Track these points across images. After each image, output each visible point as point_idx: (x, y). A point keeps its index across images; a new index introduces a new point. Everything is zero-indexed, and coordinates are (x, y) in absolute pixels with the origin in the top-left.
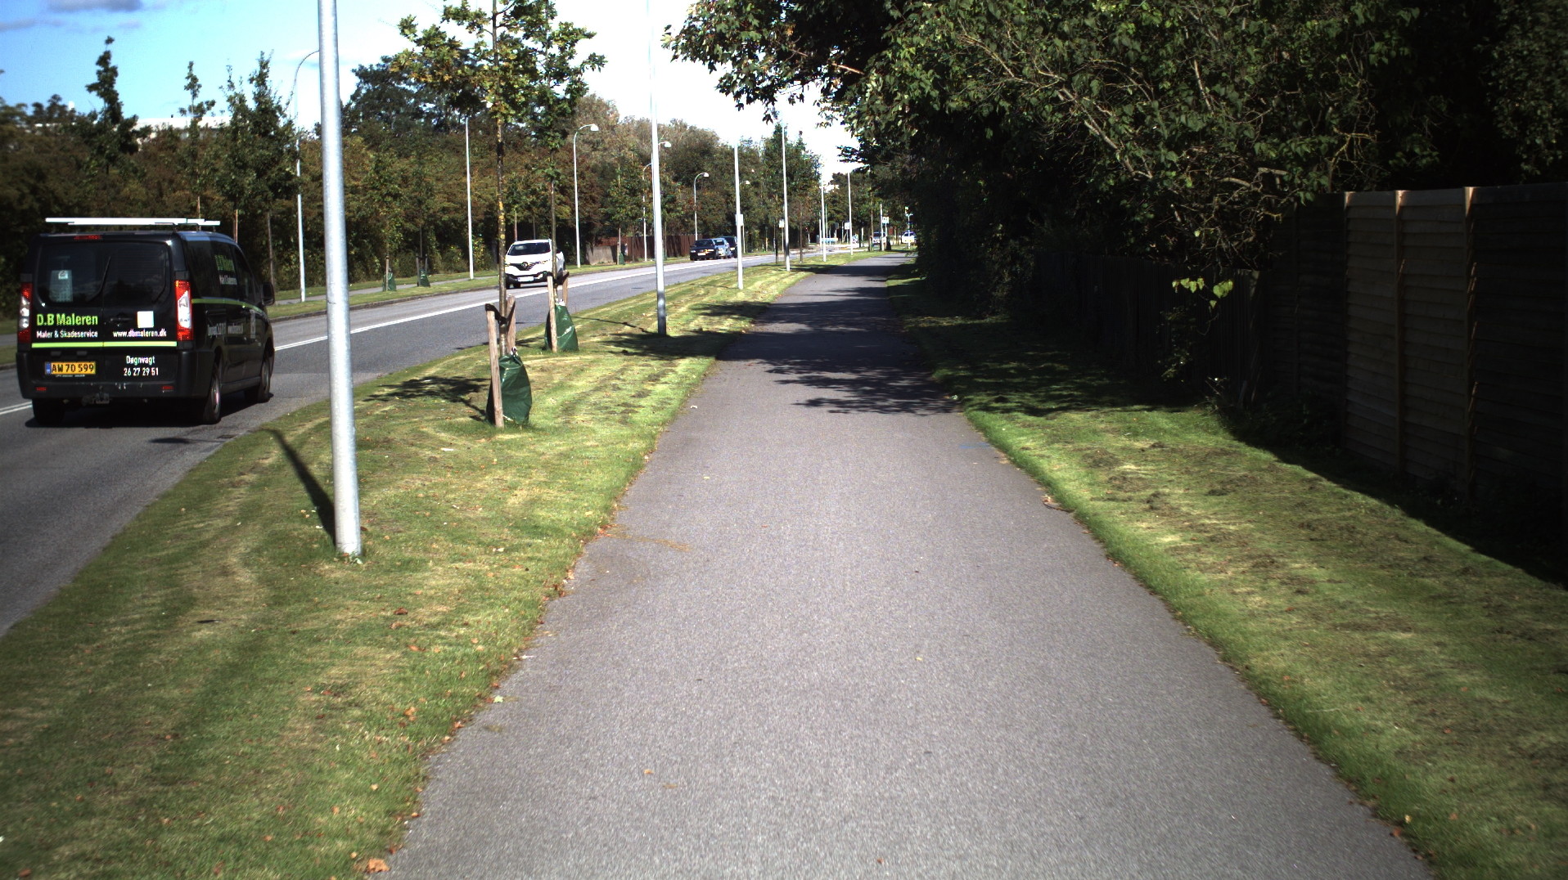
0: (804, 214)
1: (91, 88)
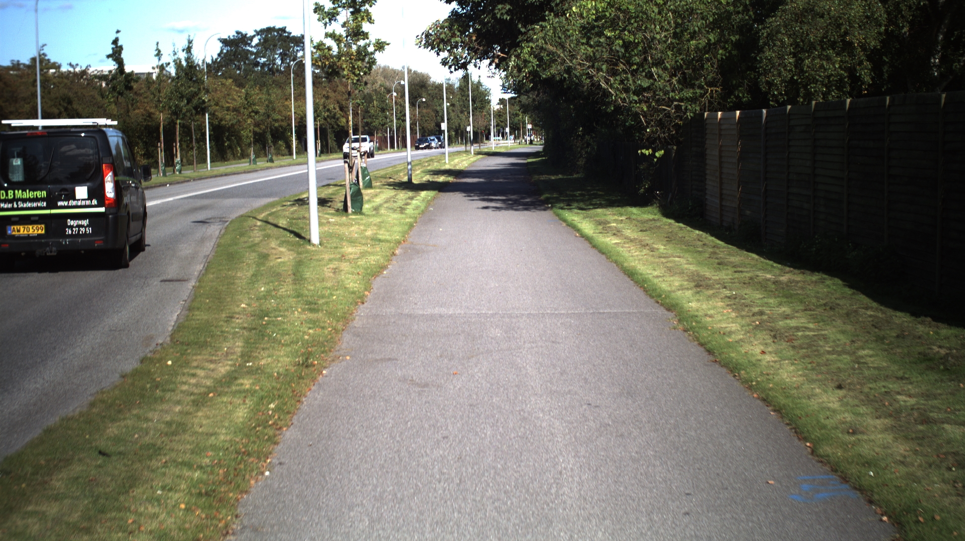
0: (482, 123)
1: (108, 56)
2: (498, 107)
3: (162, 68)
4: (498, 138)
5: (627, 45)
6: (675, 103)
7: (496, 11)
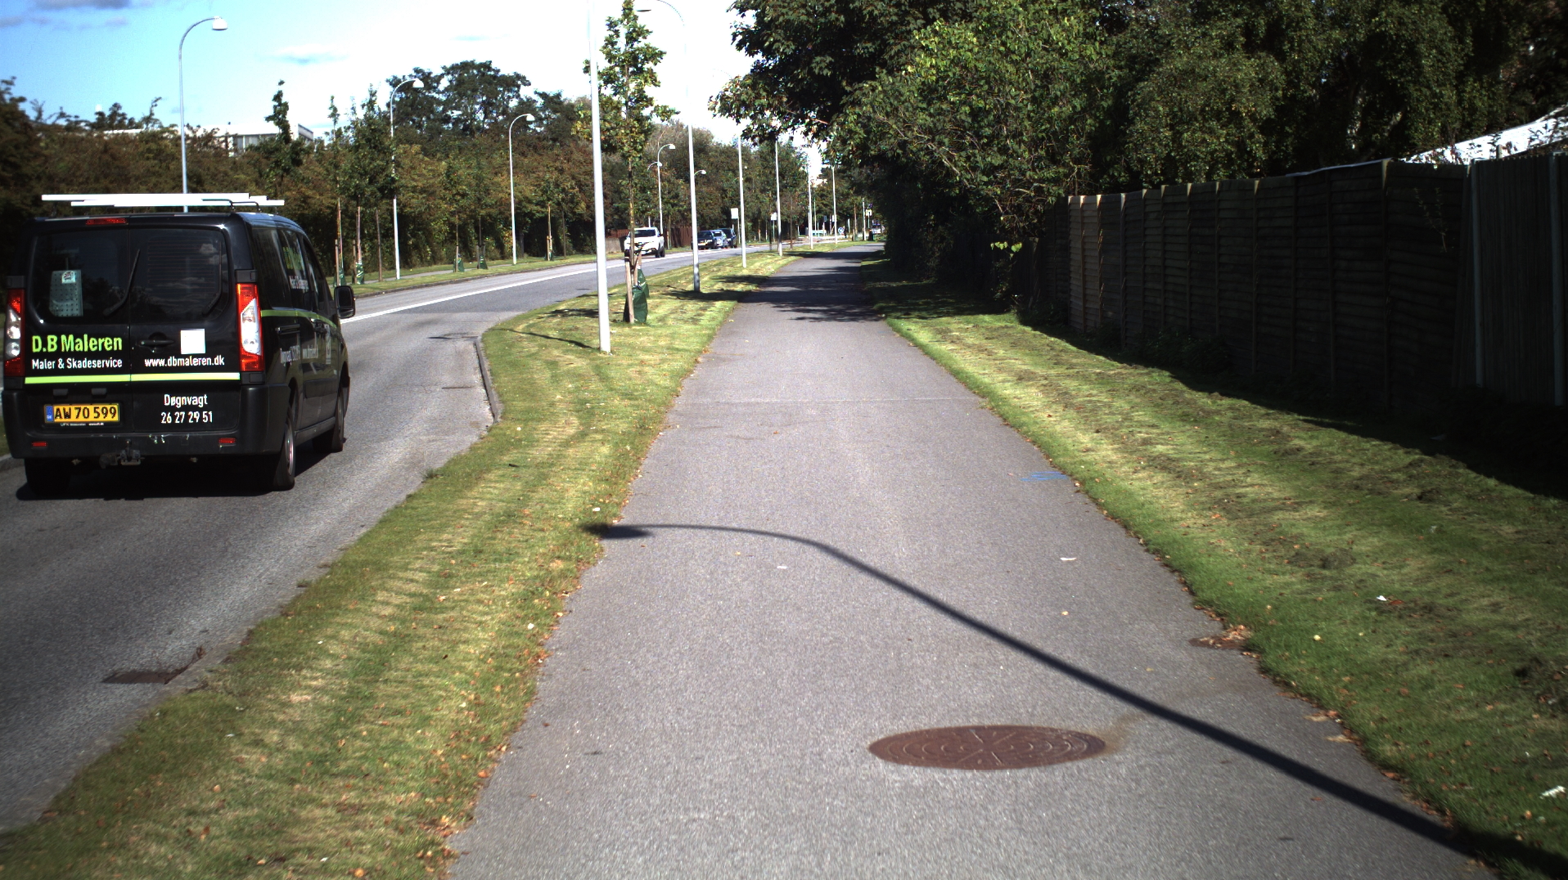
0: (794, 208)
1: (268, 119)
2: (820, 181)
3: (338, 133)
4: (819, 231)
6: (1036, 184)
7: (814, 65)
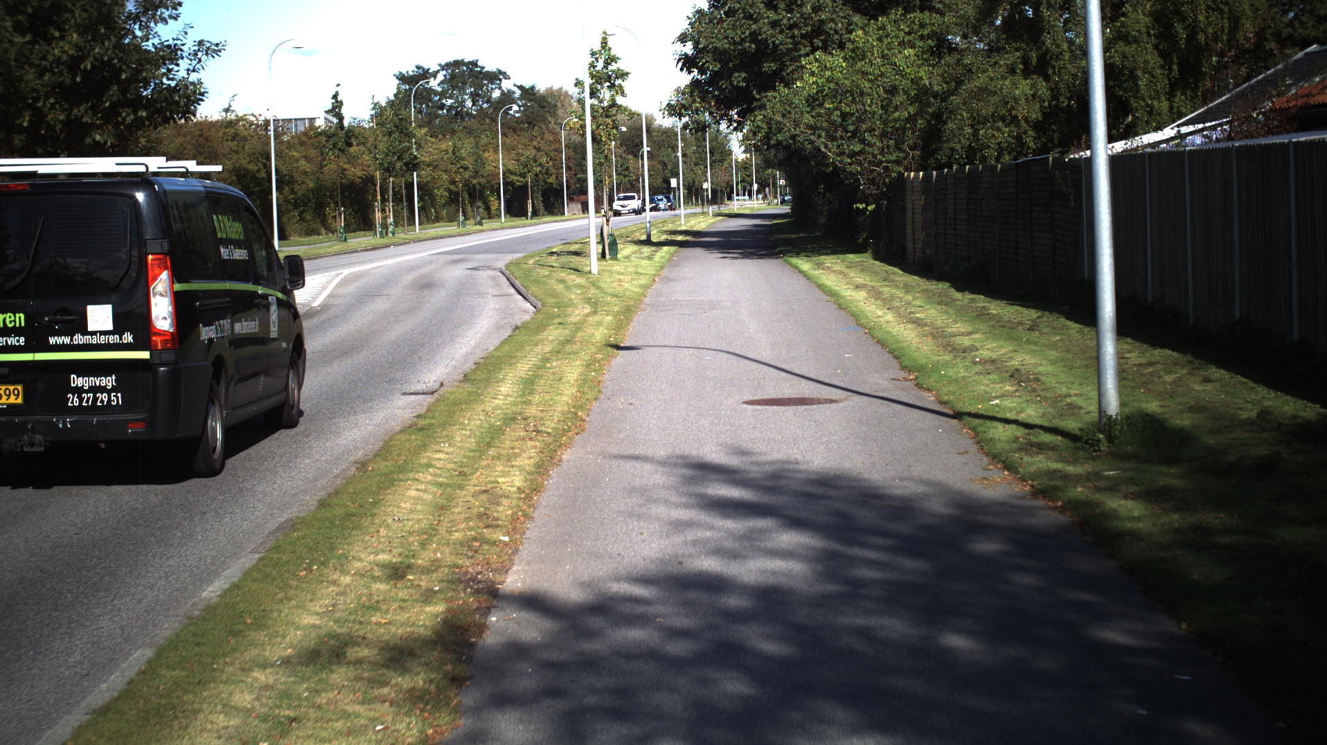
0: (723, 178)
2: (742, 157)
4: (742, 197)
5: (844, 116)
6: (884, 164)
7: (733, 79)
